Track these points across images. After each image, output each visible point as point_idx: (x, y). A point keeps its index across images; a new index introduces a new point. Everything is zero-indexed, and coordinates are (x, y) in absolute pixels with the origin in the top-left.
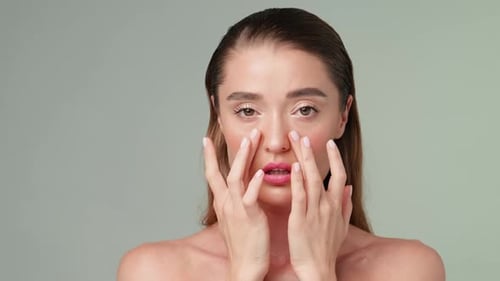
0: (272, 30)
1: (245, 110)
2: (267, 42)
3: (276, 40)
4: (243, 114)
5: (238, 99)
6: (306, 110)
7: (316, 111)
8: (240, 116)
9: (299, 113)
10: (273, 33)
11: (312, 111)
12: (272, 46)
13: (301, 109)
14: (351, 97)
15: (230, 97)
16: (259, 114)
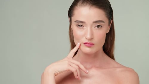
0: (89, 1)
1: (80, 25)
2: (87, 5)
3: (90, 5)
4: (79, 26)
5: (78, 22)
6: (98, 26)
7: (101, 27)
8: (78, 27)
9: (96, 27)
10: (89, 3)
11: (100, 27)
12: (89, 7)
13: (97, 26)
14: (112, 21)
15: (75, 22)
16: (84, 27)
